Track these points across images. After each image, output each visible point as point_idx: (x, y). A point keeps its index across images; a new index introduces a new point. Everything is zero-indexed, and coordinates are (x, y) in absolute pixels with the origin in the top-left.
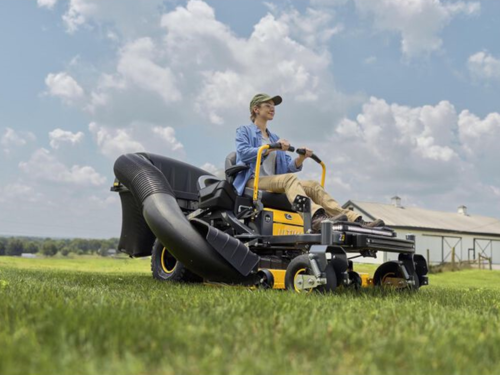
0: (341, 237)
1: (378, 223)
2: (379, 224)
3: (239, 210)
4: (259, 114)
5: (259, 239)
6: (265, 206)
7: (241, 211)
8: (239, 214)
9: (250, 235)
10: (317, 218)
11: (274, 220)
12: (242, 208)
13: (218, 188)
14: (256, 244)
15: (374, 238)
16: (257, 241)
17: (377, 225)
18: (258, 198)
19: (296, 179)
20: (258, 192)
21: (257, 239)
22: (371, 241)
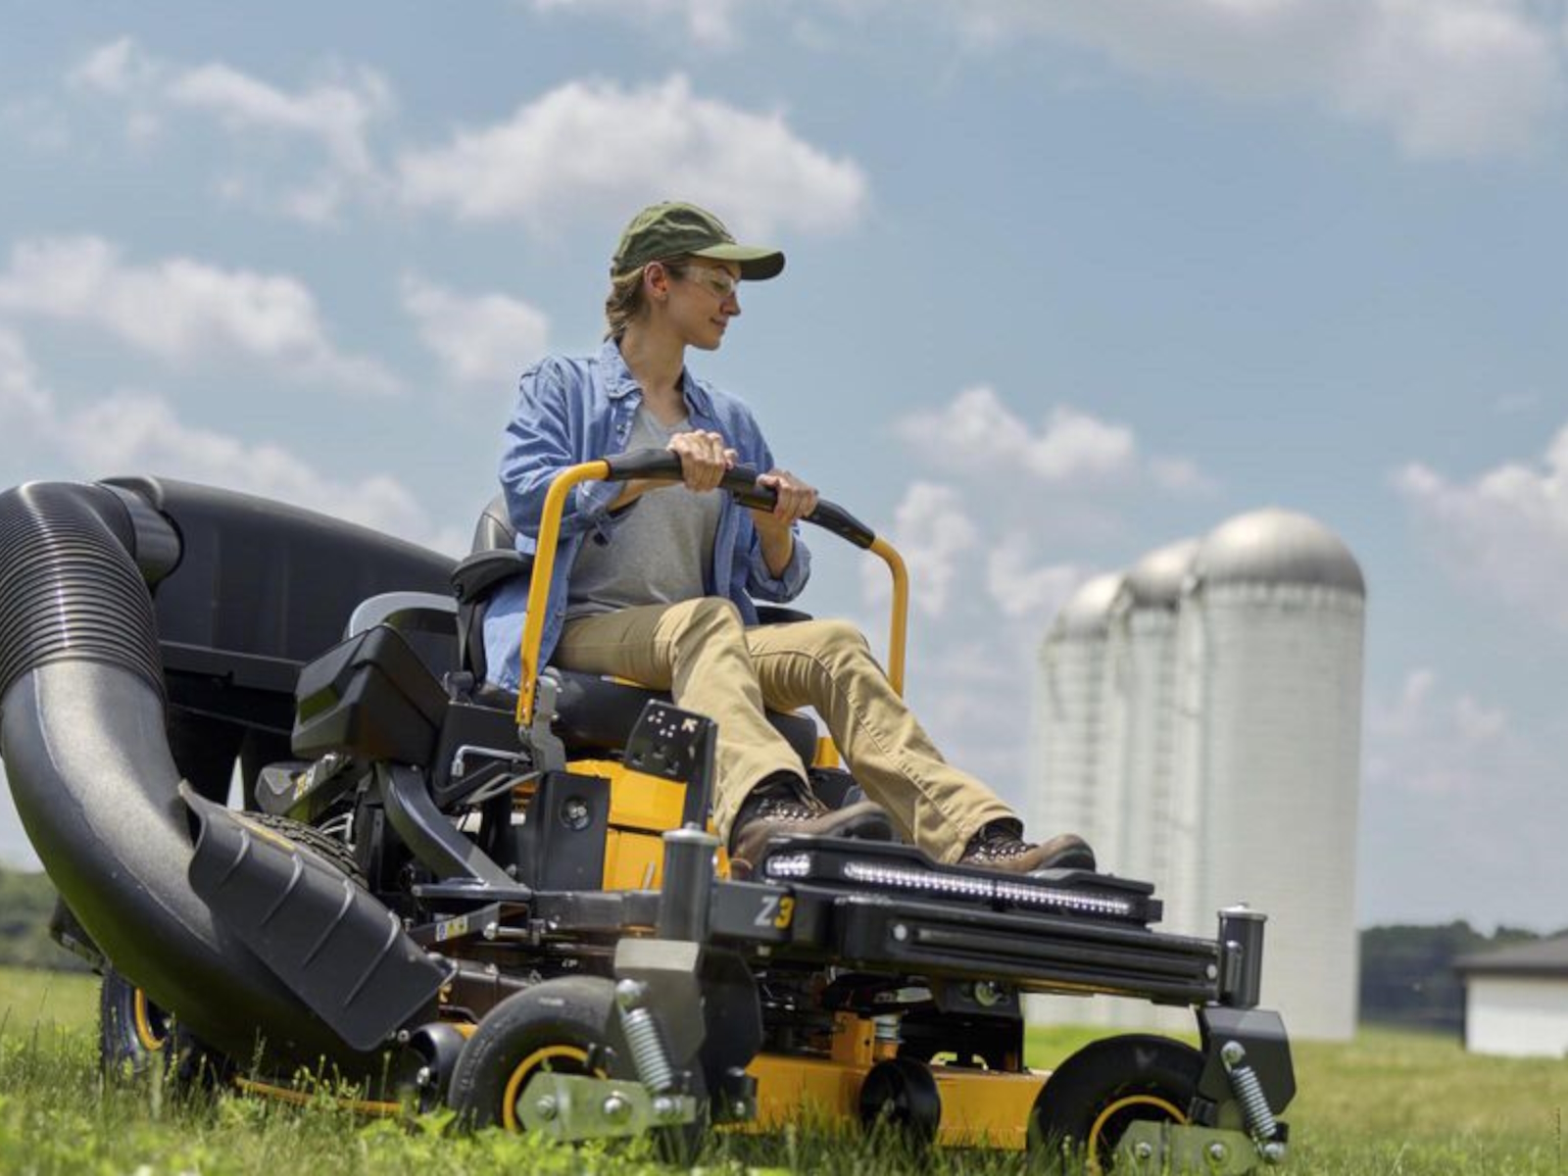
0: (766, 911)
1: (1055, 853)
2: (1058, 857)
3: (458, 766)
4: (664, 304)
5: (502, 909)
6: (574, 755)
7: (466, 771)
8: (454, 786)
9: (478, 888)
10: (763, 816)
11: (612, 819)
12: (467, 756)
13: (357, 660)
14: (491, 928)
15: (933, 921)
16: (497, 915)
17: (1052, 861)
18: (534, 712)
19: (726, 627)
20: (537, 683)
21: (496, 906)
22: (913, 933)
